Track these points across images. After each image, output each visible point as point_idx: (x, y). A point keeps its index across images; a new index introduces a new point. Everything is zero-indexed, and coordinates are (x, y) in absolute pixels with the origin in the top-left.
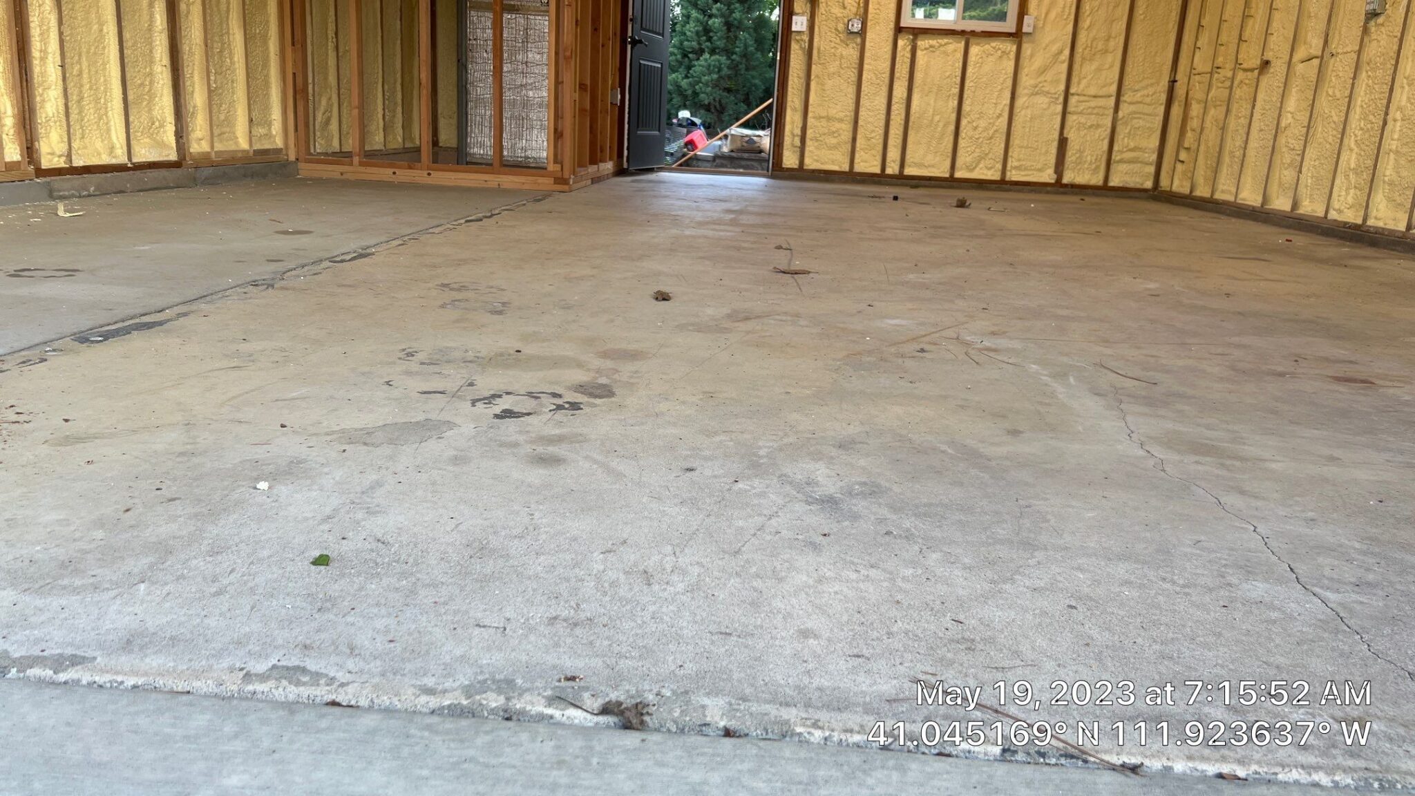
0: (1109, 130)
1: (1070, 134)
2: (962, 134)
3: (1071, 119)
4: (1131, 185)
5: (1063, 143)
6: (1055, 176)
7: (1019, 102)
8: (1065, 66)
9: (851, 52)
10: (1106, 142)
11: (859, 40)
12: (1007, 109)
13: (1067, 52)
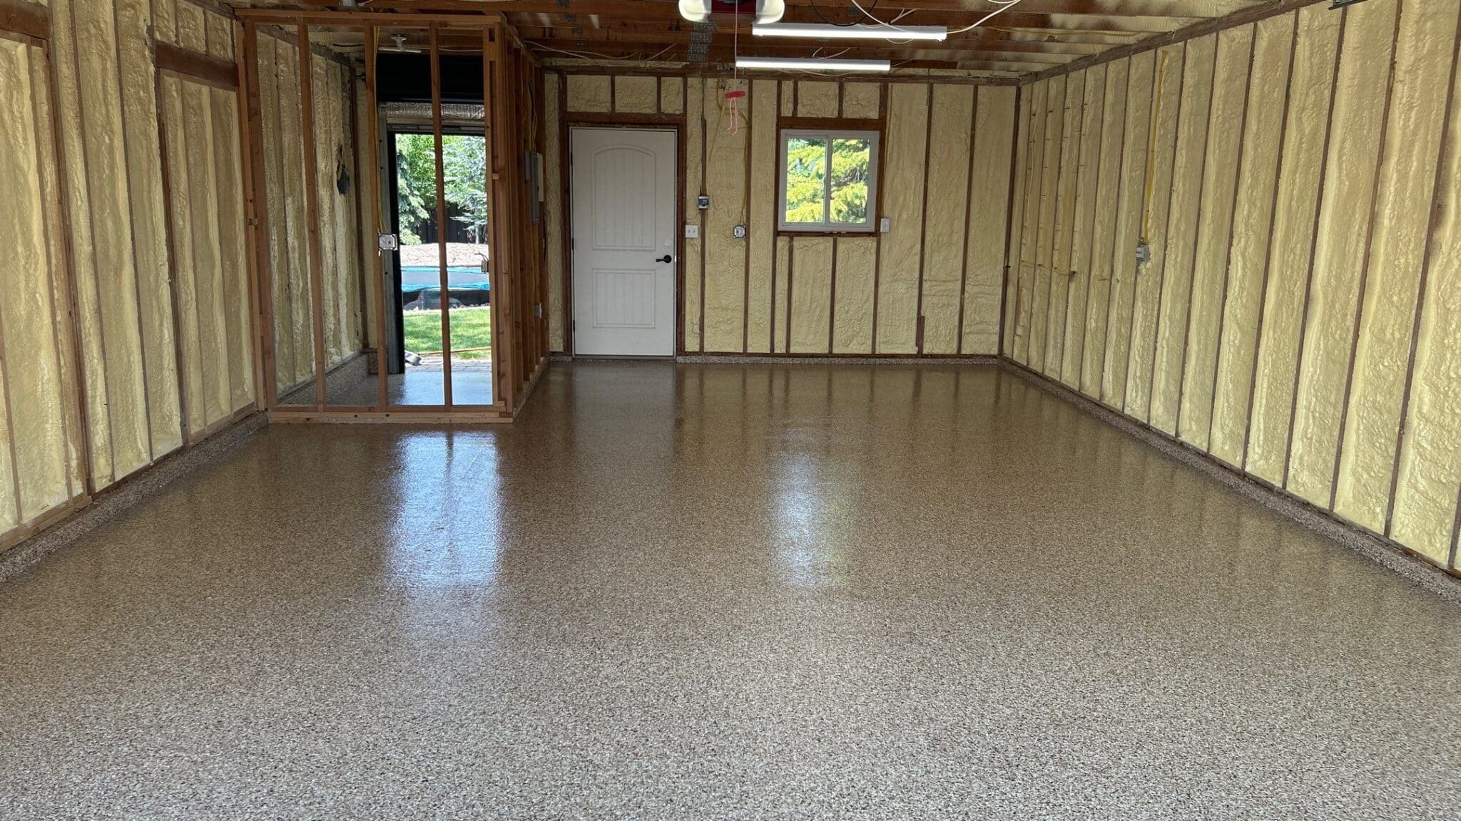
0: (958, 308)
1: (926, 312)
2: (836, 317)
3: (925, 301)
4: (981, 352)
5: (921, 321)
6: (917, 349)
7: (882, 289)
8: (918, 258)
9: (739, 253)
10: (957, 318)
11: (744, 243)
12: (872, 295)
13: (918, 246)
